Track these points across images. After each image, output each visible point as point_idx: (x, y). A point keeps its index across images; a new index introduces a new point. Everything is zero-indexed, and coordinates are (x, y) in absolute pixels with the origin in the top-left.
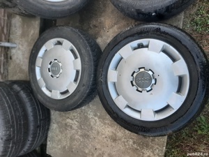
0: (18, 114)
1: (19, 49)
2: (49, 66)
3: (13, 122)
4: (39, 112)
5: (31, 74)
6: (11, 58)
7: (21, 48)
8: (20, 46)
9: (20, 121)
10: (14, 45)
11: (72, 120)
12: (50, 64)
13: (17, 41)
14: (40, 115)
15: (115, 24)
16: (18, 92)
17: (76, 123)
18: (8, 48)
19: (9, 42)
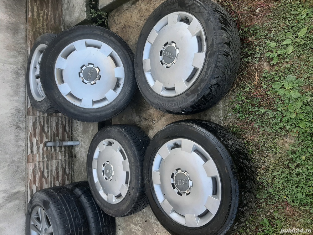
0: (78, 222)
1: (82, 146)
2: (103, 168)
3: (73, 231)
4: (101, 217)
5: (89, 177)
6: (75, 157)
7: (84, 146)
8: (83, 144)
9: (80, 229)
10: (77, 143)
11: (136, 225)
12: (104, 166)
13: (79, 138)
14: (102, 221)
15: (163, 116)
16: (80, 197)
17: (140, 229)
18: (72, 146)
19: (72, 140)
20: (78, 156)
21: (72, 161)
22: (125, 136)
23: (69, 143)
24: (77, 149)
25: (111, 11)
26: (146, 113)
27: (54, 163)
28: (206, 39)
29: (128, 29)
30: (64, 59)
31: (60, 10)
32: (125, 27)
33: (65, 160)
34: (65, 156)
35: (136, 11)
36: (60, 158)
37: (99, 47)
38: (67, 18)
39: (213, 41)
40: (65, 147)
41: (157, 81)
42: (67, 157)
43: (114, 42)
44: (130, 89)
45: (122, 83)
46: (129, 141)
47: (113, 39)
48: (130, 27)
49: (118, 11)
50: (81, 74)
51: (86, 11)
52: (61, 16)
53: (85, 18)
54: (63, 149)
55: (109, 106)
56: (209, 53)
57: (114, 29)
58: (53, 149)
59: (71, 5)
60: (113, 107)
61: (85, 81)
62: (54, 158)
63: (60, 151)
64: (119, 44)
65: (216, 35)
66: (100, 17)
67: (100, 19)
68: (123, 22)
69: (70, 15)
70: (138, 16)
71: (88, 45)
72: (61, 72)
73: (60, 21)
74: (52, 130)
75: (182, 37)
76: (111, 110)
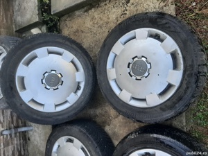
1: (35, 131)
6: (29, 139)
10: (31, 128)
13: (33, 124)
20: (32, 139)
21: (26, 143)
22: (88, 137)
23: (24, 129)
24: (31, 133)
25: (63, 16)
26: (102, 110)
27: (10, 148)
28: (184, 58)
29: (80, 33)
30: (25, 67)
31: (11, 11)
32: (77, 31)
33: (20, 144)
34: (20, 140)
35: (88, 19)
36: (16, 142)
37: (60, 54)
38: (19, 19)
39: (193, 61)
40: (19, 132)
41: (124, 91)
42: (22, 141)
43: (75, 50)
44: (90, 91)
45: (82, 85)
46: (92, 142)
47: (75, 47)
48: (82, 32)
49: (69, 16)
50: (44, 81)
51: (38, 14)
52: (12, 16)
53: (37, 20)
54: (18, 134)
55: (71, 109)
56: (188, 73)
57: (66, 32)
58: (9, 136)
59: (23, 7)
60: (74, 109)
61: (48, 87)
62: (10, 144)
63: (16, 136)
64: (80, 52)
65: (196, 57)
66: (51, 20)
67: (52, 22)
68: (75, 27)
69: (22, 16)
70: (91, 23)
71: (50, 53)
72: (22, 79)
73: (11, 20)
74: (7, 119)
75: (154, 54)
76: (73, 112)
